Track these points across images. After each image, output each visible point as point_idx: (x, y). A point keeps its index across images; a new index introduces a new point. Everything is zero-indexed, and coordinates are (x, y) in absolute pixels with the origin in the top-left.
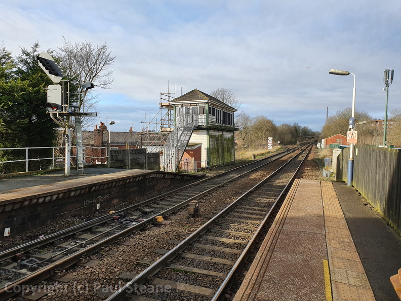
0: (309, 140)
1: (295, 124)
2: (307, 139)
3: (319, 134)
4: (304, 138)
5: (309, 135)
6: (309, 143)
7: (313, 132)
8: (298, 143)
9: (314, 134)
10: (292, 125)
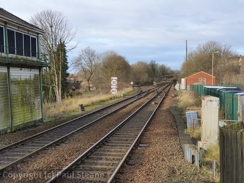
0: (168, 79)
1: (152, 61)
2: (165, 79)
3: (179, 72)
4: (162, 77)
5: (167, 74)
6: (168, 83)
7: (172, 71)
8: (155, 83)
9: (173, 72)
10: (149, 63)
